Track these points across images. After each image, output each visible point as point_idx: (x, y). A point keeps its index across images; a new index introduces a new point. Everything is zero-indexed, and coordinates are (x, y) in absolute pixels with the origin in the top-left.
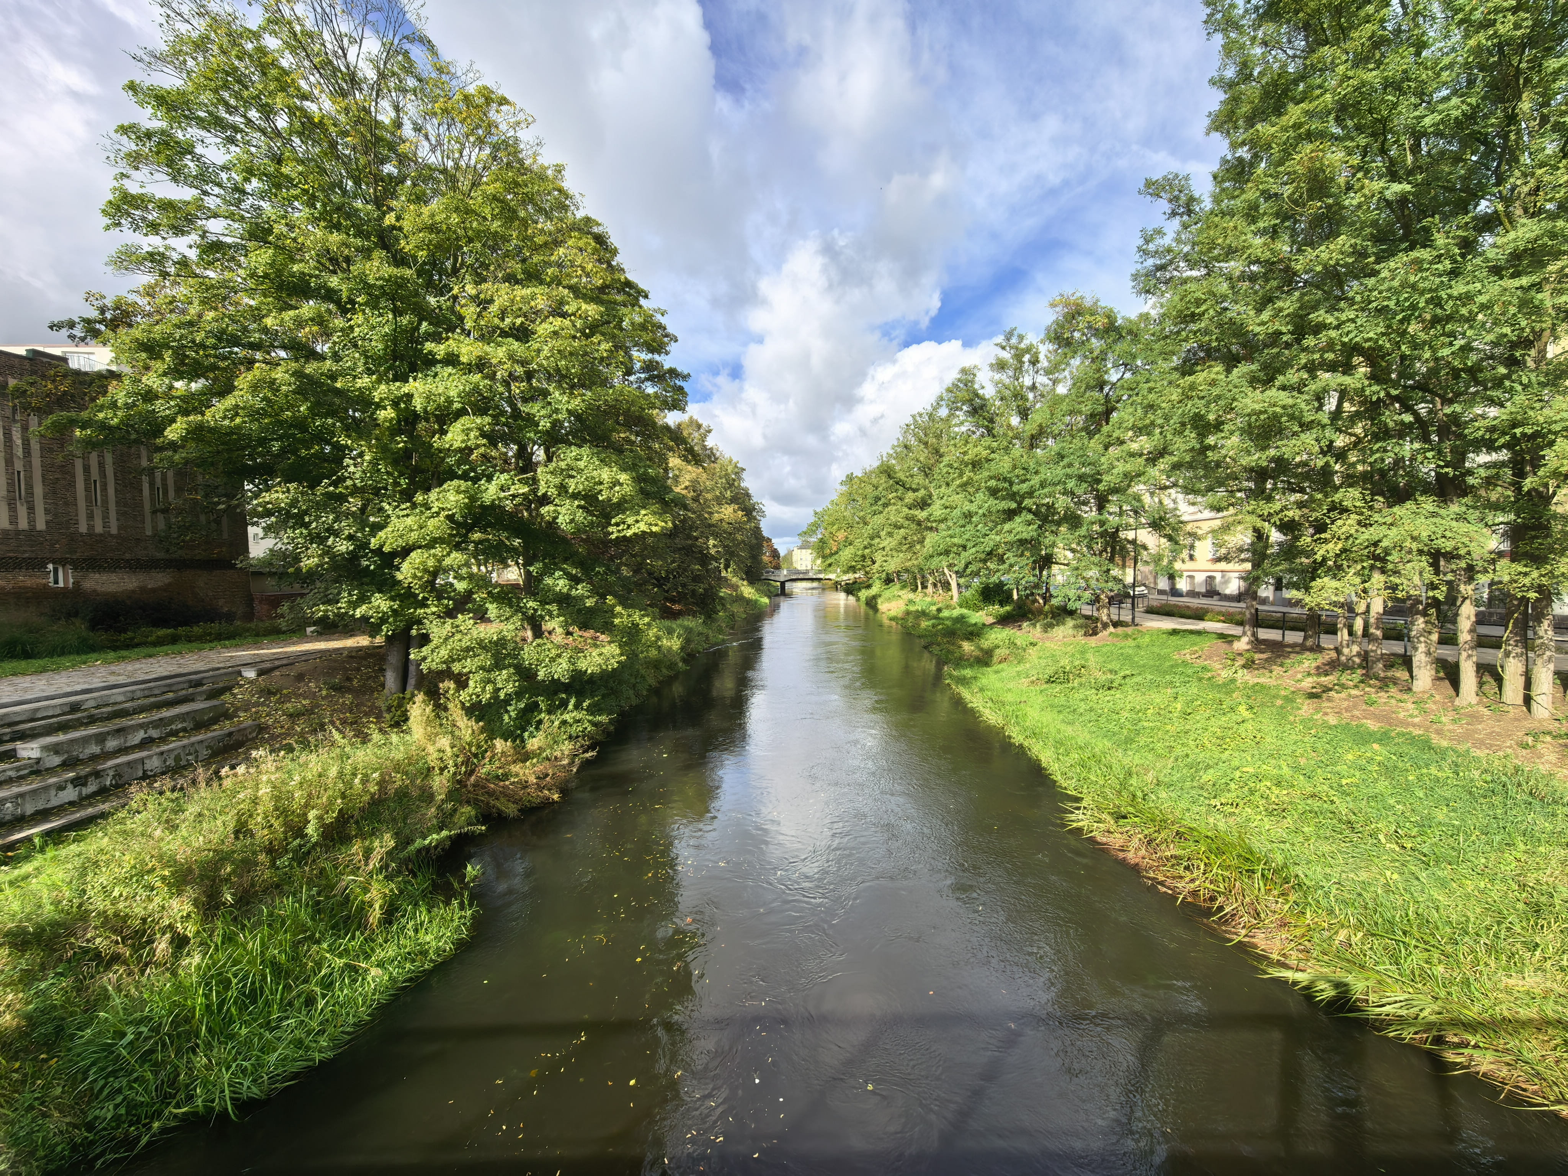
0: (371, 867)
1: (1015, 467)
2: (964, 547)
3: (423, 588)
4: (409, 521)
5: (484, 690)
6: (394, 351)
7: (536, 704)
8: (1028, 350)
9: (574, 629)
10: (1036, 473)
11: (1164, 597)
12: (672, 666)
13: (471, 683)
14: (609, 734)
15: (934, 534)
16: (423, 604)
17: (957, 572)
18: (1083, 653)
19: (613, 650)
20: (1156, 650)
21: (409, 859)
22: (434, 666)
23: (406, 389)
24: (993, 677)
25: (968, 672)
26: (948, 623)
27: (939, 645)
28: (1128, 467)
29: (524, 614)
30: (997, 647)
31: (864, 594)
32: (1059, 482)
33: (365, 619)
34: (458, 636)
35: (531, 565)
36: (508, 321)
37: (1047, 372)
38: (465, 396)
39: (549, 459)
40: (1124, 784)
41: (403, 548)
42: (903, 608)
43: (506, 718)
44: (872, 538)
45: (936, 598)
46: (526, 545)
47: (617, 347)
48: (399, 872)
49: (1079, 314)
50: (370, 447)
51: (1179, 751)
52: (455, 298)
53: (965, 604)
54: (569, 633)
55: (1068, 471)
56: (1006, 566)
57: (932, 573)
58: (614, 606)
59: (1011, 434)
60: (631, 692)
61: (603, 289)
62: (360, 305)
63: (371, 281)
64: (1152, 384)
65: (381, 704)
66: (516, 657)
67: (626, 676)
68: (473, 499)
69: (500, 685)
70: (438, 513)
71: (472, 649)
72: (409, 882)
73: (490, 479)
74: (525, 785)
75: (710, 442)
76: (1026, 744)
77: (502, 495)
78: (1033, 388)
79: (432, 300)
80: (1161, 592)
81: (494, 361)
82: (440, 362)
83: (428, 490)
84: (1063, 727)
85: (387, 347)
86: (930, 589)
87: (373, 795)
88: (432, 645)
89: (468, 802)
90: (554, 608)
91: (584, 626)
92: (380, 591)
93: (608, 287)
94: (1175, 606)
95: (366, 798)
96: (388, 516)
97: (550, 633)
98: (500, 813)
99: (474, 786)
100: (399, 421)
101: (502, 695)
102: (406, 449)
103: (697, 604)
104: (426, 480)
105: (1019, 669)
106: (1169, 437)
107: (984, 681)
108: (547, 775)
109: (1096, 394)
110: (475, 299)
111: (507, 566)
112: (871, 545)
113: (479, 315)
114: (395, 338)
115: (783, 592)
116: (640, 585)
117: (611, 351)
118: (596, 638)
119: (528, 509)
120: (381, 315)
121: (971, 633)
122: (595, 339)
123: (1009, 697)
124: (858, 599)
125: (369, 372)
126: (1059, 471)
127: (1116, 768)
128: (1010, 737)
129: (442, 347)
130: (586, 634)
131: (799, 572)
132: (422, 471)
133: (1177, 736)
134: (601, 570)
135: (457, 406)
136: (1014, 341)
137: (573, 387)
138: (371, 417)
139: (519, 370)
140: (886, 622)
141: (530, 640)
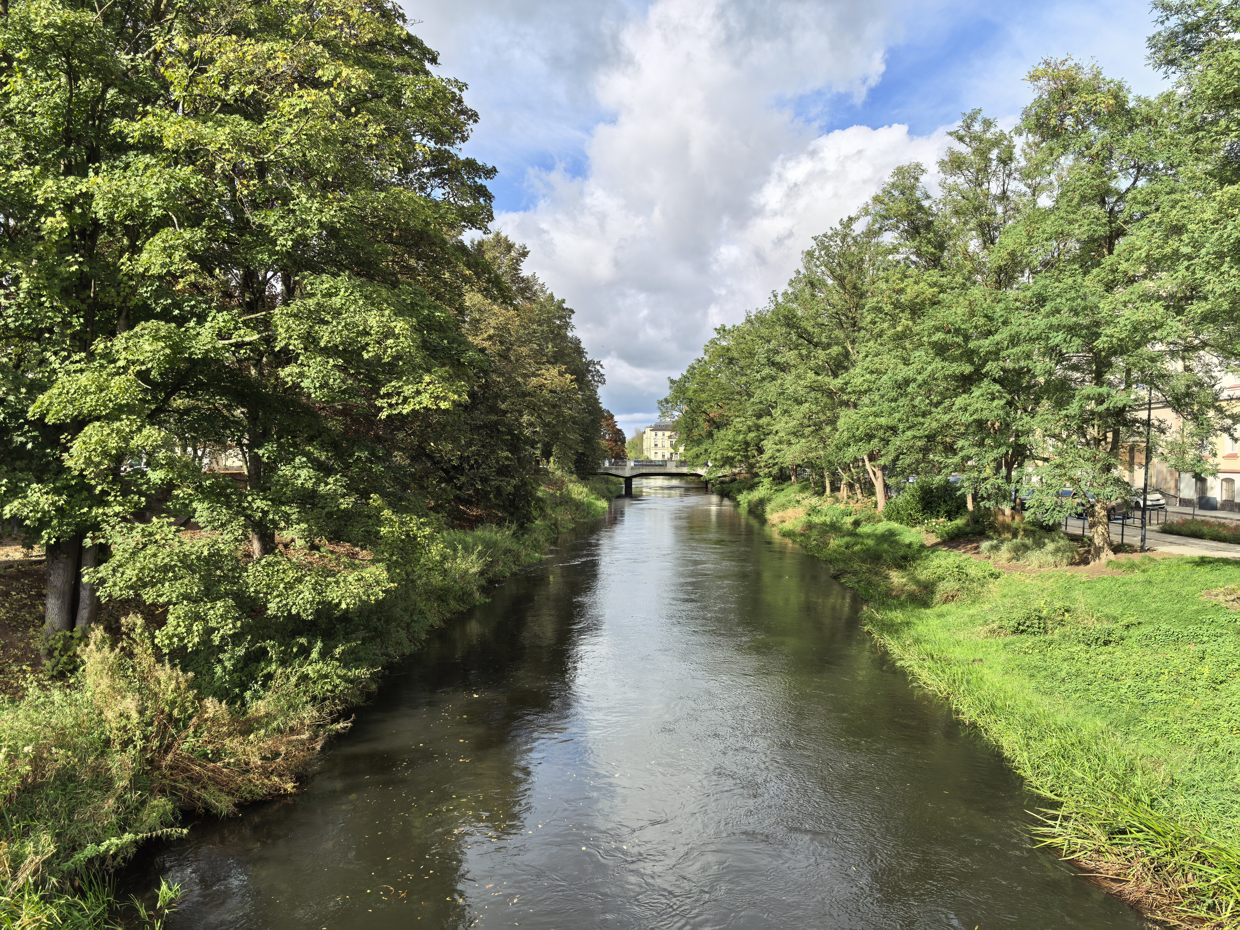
0: (21, 881)
1: (972, 314)
2: (894, 430)
3: (101, 475)
4: (84, 379)
5: (189, 631)
6: (66, 130)
7: (264, 652)
8: (996, 143)
9: (322, 541)
10: (1005, 323)
11: (1189, 510)
12: (464, 596)
13: (171, 619)
14: (369, 696)
15: (851, 412)
16: (101, 501)
17: (884, 468)
18: (1068, 589)
19: (379, 571)
20: (1175, 587)
21: (73, 874)
22: (116, 593)
23: (82, 187)
24: (934, 622)
25: (897, 616)
26: (870, 542)
27: (855, 573)
28: (1138, 316)
29: (248, 517)
30: (941, 579)
31: (745, 498)
32: (1039, 338)
33: (17, 521)
34: (151, 549)
35: (260, 447)
36: (233, 89)
37: (1026, 175)
38: (167, 196)
39: (289, 293)
40: (1123, 784)
41: (75, 419)
42: (804, 518)
43: (218, 670)
44: (759, 417)
45: (852, 506)
46: (252, 417)
47: (391, 131)
48: (61, 891)
49: (1073, 92)
50: (28, 271)
51: (1205, 737)
52: (157, 55)
53: (893, 514)
54: (314, 547)
55: (1054, 320)
56: (956, 459)
57: (846, 468)
58: (380, 509)
59: (969, 265)
60: (403, 634)
61: (371, 45)
62: (20, 62)
63: (37, 30)
64: (1177, 196)
65: (39, 645)
66: (234, 581)
67: (398, 612)
68: (177, 348)
69: (212, 624)
70: (125, 369)
71: (172, 568)
72: (74, 905)
73: (201, 319)
74: (245, 769)
75: (526, 270)
76: (980, 722)
77: (220, 343)
78: (1004, 197)
79: (124, 58)
80: (1185, 502)
81: (212, 148)
82: (132, 147)
83: (112, 334)
84: (1036, 698)
85: (57, 124)
86: (844, 492)
87: (24, 778)
88: (113, 562)
89: (162, 791)
90: (293, 511)
91: (336, 537)
92: (40, 481)
93: (378, 43)
94: (1207, 523)
95: (15, 782)
96: (54, 371)
97: (286, 546)
98: (208, 808)
99: (171, 768)
100: (72, 234)
101: (216, 639)
102: (80, 272)
103: (504, 508)
104: (109, 320)
105: (973, 611)
106: (1199, 274)
107: (920, 628)
108: (277, 754)
109: (1096, 209)
110: (188, 57)
111: (226, 448)
112: (758, 427)
113: (192, 80)
114: (70, 111)
115: (630, 494)
116: (419, 480)
117: (381, 136)
118: (354, 556)
119: (258, 364)
120: (50, 77)
121: (905, 558)
122: (361, 120)
123: (957, 653)
124: (737, 505)
125: (31, 161)
126: (1040, 322)
127: (1112, 758)
128: (958, 712)
129: (137, 126)
130: (340, 549)
131: (650, 463)
132: (106, 307)
133: (1203, 714)
134: (364, 455)
135: (156, 212)
136: (977, 127)
137: (325, 187)
138: (31, 226)
139: (249, 161)
140: (776, 537)
141: (257, 555)
